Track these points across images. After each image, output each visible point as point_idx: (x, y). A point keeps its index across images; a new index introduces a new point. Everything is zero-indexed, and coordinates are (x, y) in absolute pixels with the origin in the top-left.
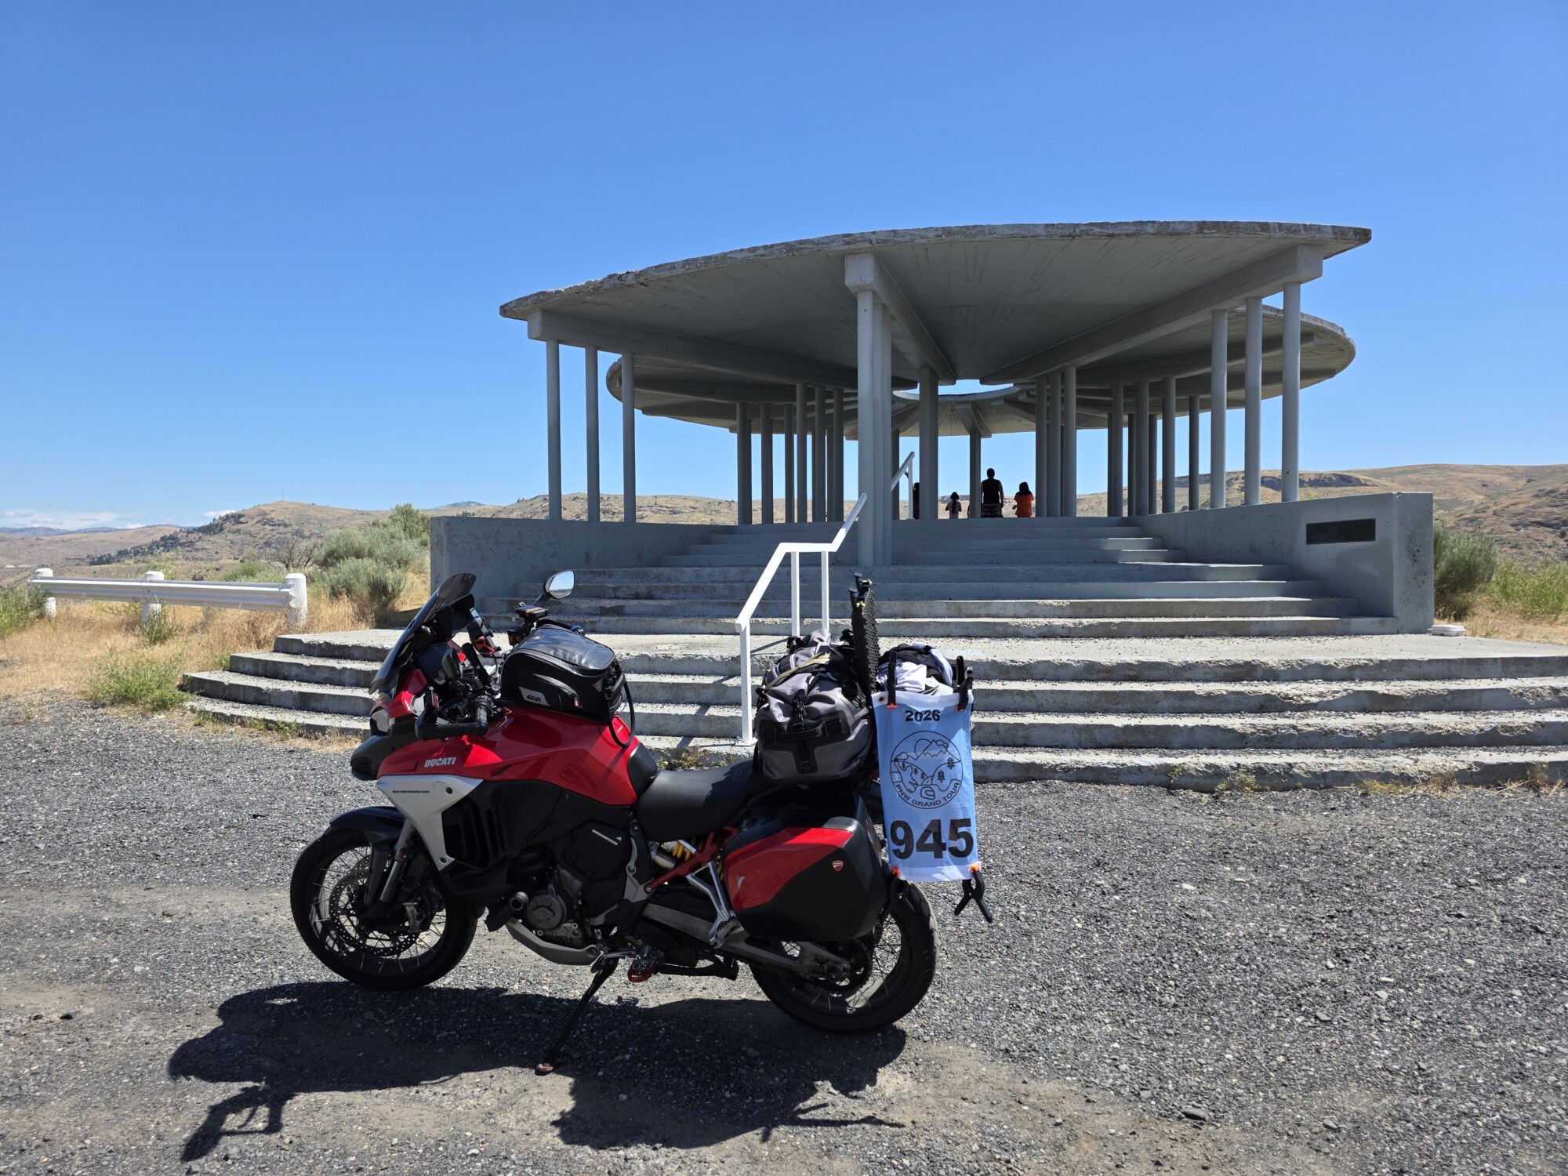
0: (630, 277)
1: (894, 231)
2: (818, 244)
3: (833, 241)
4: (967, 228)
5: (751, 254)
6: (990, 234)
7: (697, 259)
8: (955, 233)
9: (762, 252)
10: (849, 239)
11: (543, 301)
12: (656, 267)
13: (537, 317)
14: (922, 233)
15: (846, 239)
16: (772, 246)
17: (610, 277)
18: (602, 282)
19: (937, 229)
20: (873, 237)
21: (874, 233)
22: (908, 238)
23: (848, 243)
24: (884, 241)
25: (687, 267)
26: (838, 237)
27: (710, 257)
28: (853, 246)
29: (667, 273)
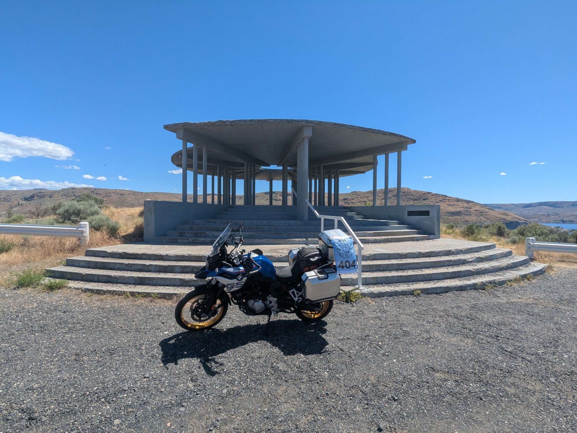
0: (228, 122)
1: (320, 121)
2: (297, 121)
3: (302, 121)
4: (340, 124)
5: (275, 121)
6: (346, 127)
7: (255, 120)
8: (337, 125)
9: (279, 121)
10: (307, 122)
11: (187, 126)
12: (239, 120)
13: (181, 132)
14: (328, 123)
15: (307, 121)
16: (282, 120)
17: (219, 121)
18: (216, 122)
19: (332, 123)
20: (314, 122)
21: (315, 121)
22: (324, 124)
23: (307, 123)
24: (317, 124)
25: (251, 122)
26: (304, 120)
27: (260, 120)
28: (308, 124)
29: (243, 123)
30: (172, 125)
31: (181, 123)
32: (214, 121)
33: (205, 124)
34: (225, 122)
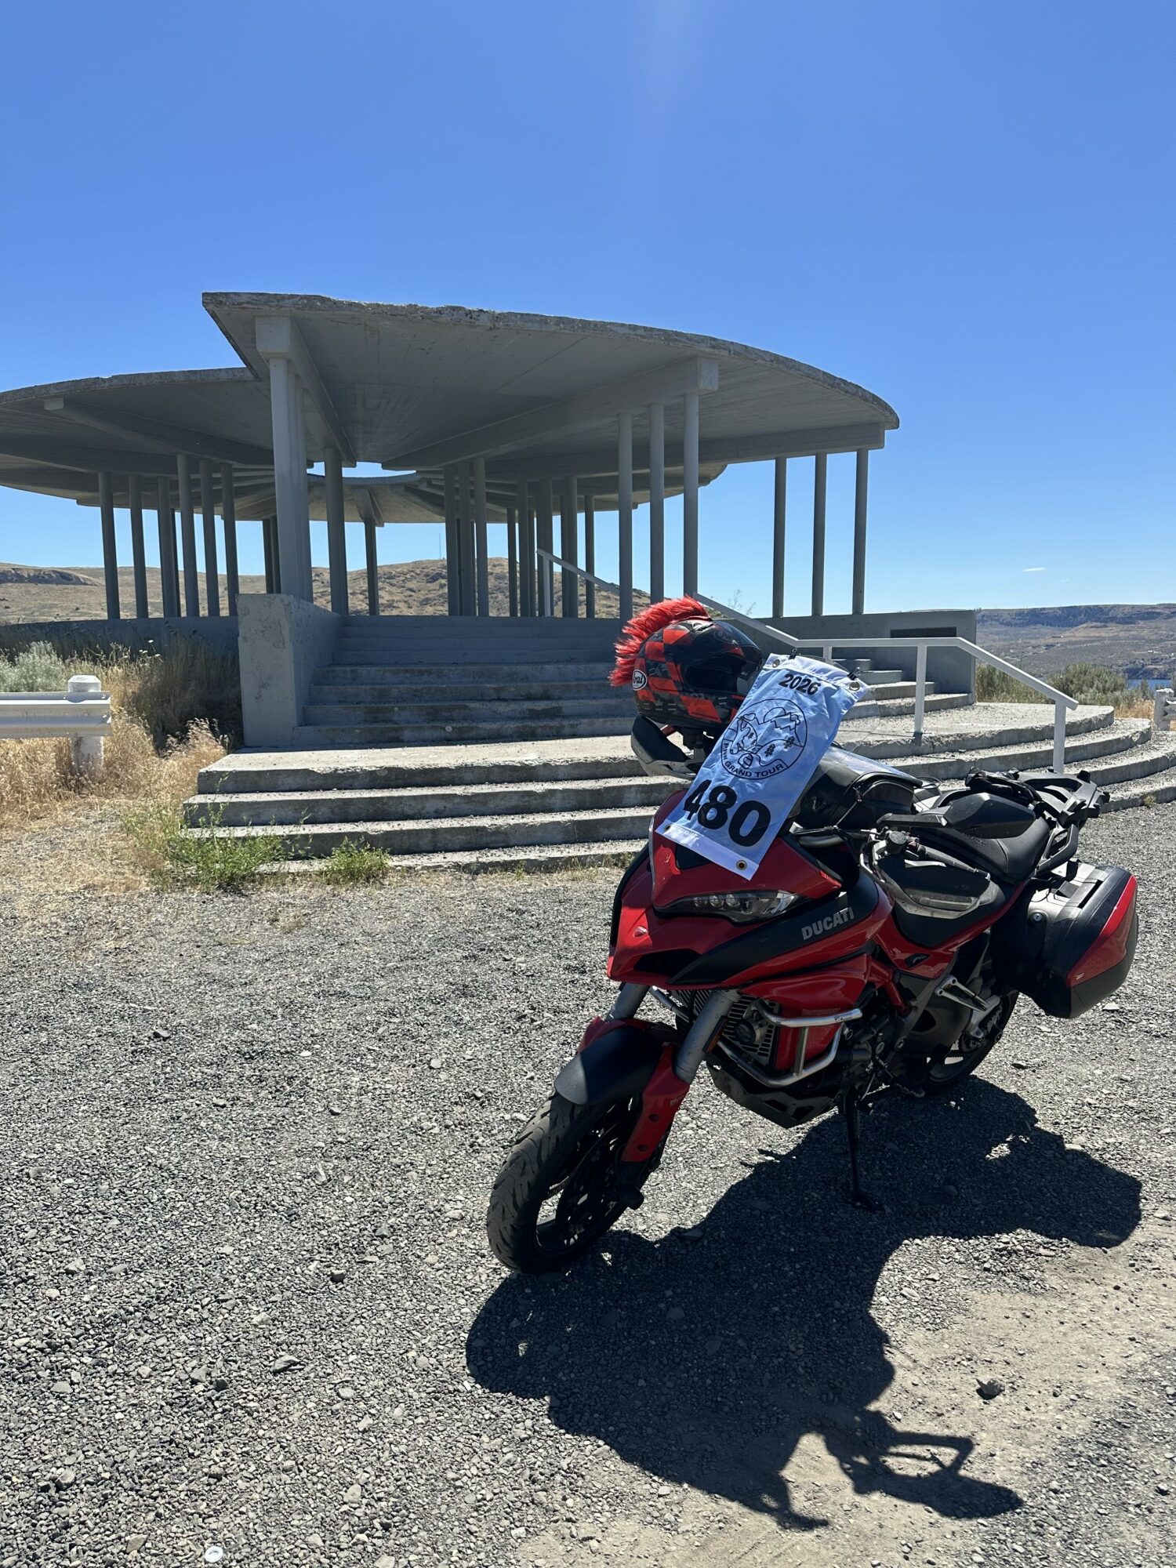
0: (483, 317)
2: (691, 340)
3: (702, 341)
5: (631, 332)
7: (573, 320)
9: (641, 332)
11: (318, 309)
12: (522, 315)
15: (713, 343)
17: (453, 308)
18: (439, 311)
20: (732, 348)
21: (732, 343)
22: (754, 356)
23: (713, 347)
25: (562, 325)
26: (708, 338)
27: (589, 322)
28: (716, 352)
29: (536, 327)
30: (243, 299)
31: (292, 296)
32: (433, 304)
33: (393, 313)
34: (474, 315)
